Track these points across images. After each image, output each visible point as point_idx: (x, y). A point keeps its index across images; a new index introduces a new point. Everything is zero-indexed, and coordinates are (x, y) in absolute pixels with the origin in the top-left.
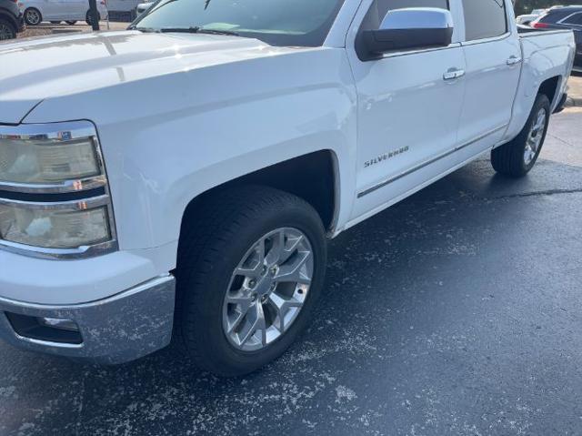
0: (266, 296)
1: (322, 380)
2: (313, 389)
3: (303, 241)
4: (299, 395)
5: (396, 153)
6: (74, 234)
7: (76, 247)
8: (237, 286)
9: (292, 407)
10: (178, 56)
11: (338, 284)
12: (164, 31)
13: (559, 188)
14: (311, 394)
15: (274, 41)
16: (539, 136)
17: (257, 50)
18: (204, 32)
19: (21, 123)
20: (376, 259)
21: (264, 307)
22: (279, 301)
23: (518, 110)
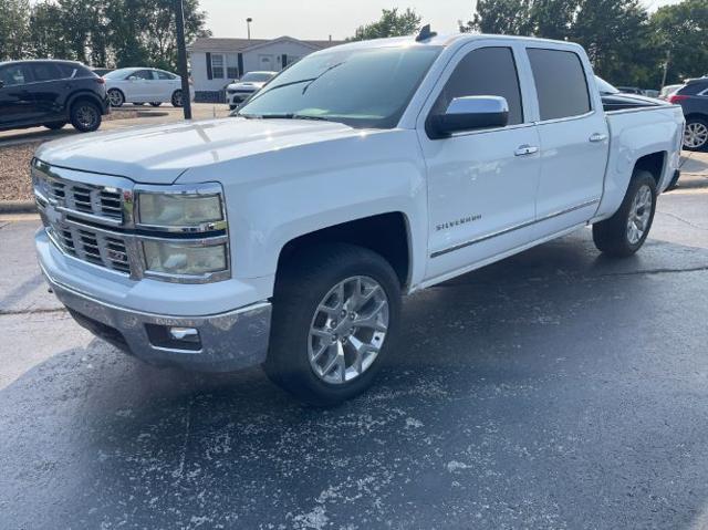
0: (346, 338)
1: (393, 413)
2: (386, 420)
3: (378, 291)
4: (373, 423)
5: (468, 220)
6: (200, 264)
7: (202, 274)
8: (320, 324)
9: (366, 431)
10: (270, 139)
11: (418, 345)
12: (265, 117)
13: (666, 267)
14: (383, 423)
15: (357, 124)
16: (647, 214)
17: (343, 132)
18: (298, 117)
19: (173, 183)
20: (459, 326)
21: (344, 347)
22: (358, 344)
23: (610, 186)
